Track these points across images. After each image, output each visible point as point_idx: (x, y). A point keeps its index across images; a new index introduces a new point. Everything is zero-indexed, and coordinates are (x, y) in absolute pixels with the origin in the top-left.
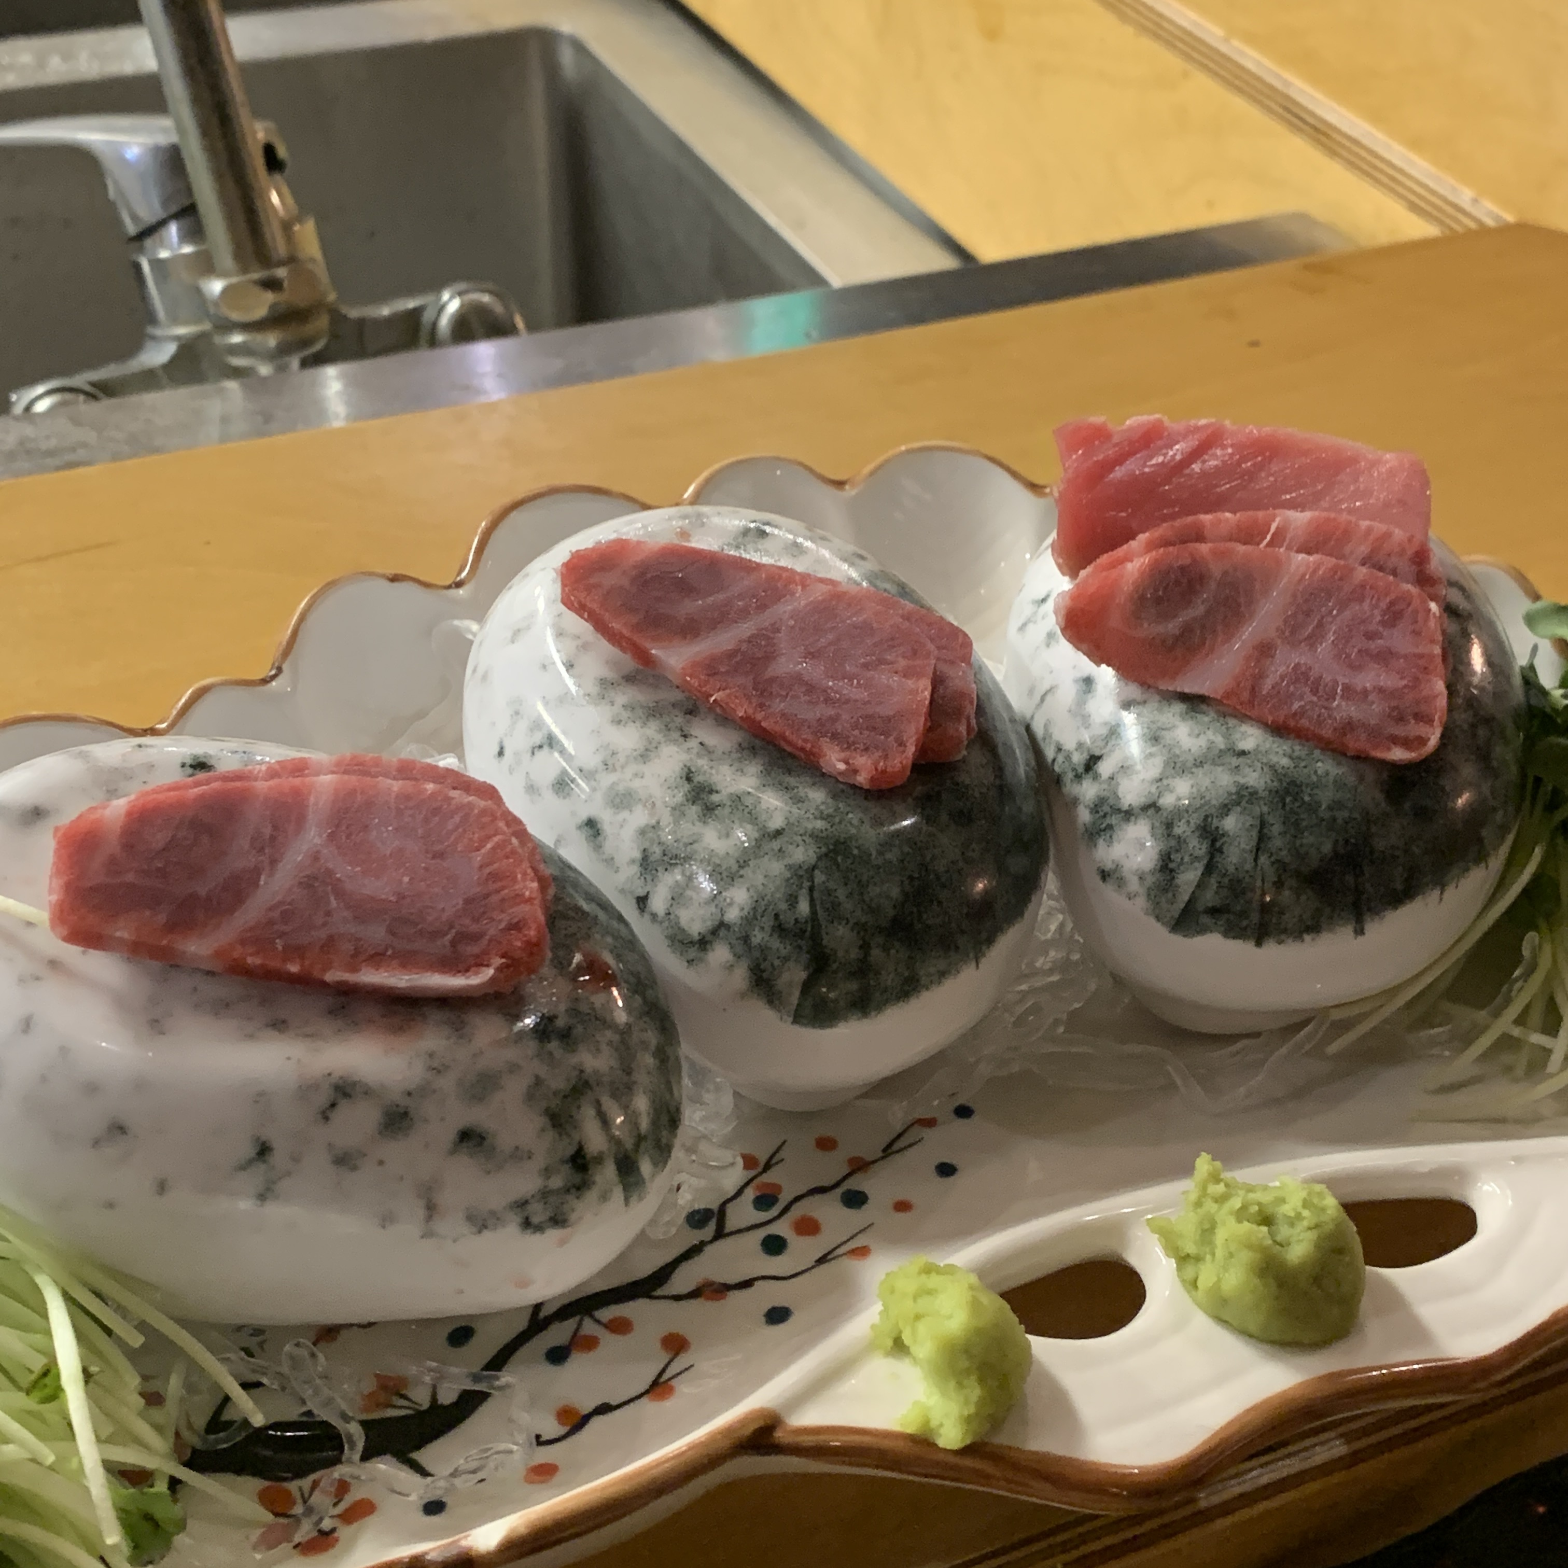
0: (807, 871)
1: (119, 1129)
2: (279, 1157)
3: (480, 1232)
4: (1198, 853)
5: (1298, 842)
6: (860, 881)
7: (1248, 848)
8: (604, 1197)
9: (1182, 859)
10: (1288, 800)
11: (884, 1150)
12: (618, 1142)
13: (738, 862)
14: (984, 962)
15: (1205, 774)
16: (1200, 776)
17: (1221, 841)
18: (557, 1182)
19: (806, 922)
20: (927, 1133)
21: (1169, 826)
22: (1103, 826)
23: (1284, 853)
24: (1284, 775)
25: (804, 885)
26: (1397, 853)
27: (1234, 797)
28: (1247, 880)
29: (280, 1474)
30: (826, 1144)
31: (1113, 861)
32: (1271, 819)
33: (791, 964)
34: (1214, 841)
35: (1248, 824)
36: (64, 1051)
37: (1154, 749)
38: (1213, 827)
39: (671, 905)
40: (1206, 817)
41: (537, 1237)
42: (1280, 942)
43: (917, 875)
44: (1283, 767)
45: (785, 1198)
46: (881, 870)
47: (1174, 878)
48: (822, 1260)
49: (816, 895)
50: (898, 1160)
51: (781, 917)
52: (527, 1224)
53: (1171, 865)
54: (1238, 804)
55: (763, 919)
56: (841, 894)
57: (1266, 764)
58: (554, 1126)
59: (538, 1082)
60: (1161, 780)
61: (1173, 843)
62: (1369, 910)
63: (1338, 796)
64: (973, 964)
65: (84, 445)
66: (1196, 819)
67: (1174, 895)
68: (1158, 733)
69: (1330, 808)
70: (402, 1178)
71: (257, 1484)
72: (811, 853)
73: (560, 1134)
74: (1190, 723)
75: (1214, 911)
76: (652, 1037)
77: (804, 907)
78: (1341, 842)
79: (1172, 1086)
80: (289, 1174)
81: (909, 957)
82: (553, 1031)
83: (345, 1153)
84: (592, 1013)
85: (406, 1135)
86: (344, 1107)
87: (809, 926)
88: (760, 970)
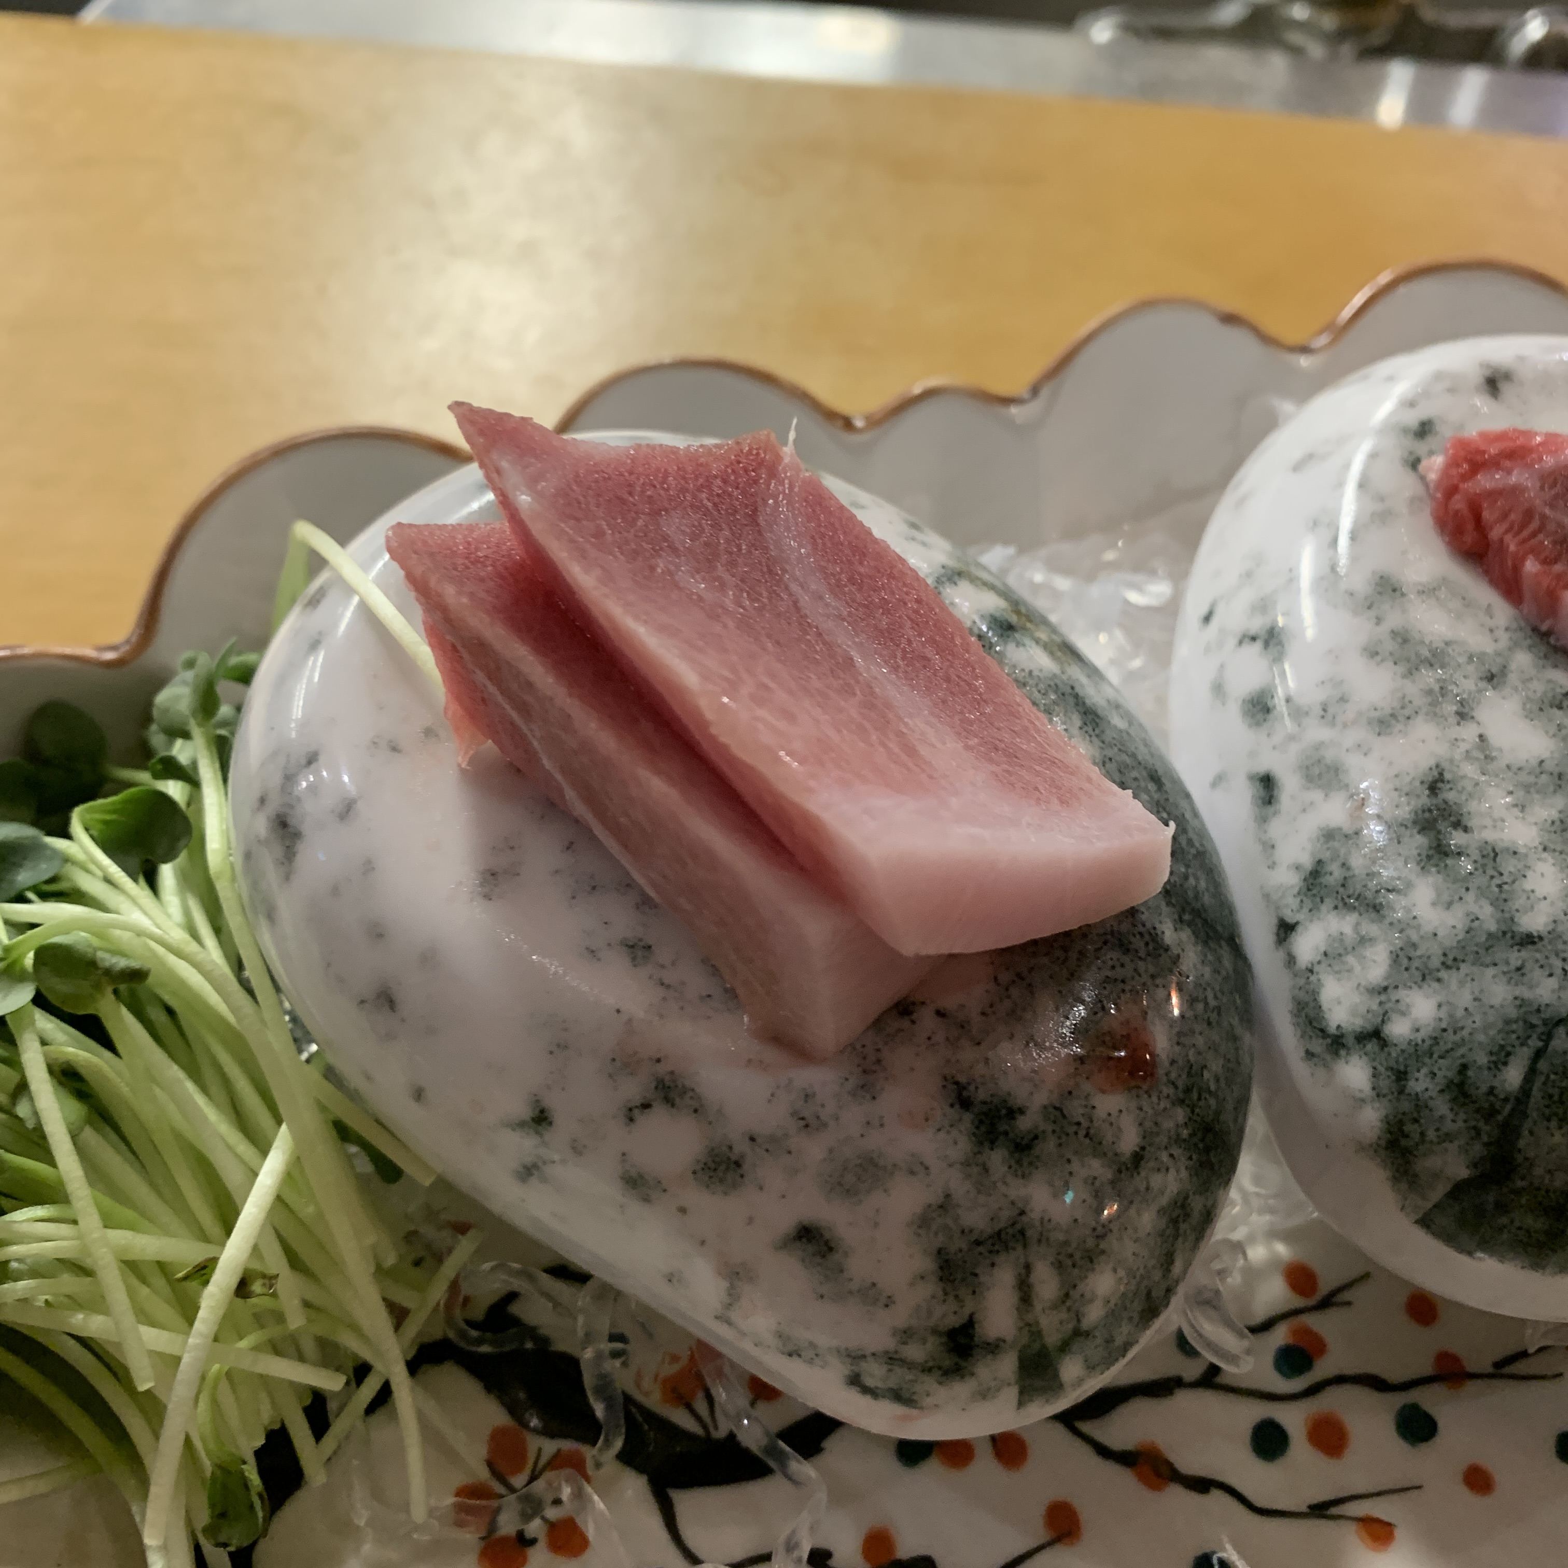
0: (1545, 1022)
1: (388, 1000)
2: (557, 1138)
3: (792, 1357)
8: (984, 1394)
11: (1498, 1365)
13: (1445, 955)
18: (915, 1352)
19: (1506, 1100)
25: (1530, 1042)
30: (1422, 1311)
33: (1452, 1147)
39: (1319, 962)
41: (867, 1399)
45: (1322, 1369)
48: (1320, 1510)
49: (1543, 1066)
51: (1470, 1073)
52: (855, 1380)
55: (1441, 1061)
59: (945, 1205)
70: (704, 1242)
73: (946, 1294)
76: (1172, 1182)
77: (1513, 1076)
80: (565, 1161)
82: (1006, 1133)
83: (641, 1176)
84: (1085, 1124)
85: (725, 1194)
86: (660, 1113)
87: (1508, 1107)
88: (1401, 1131)
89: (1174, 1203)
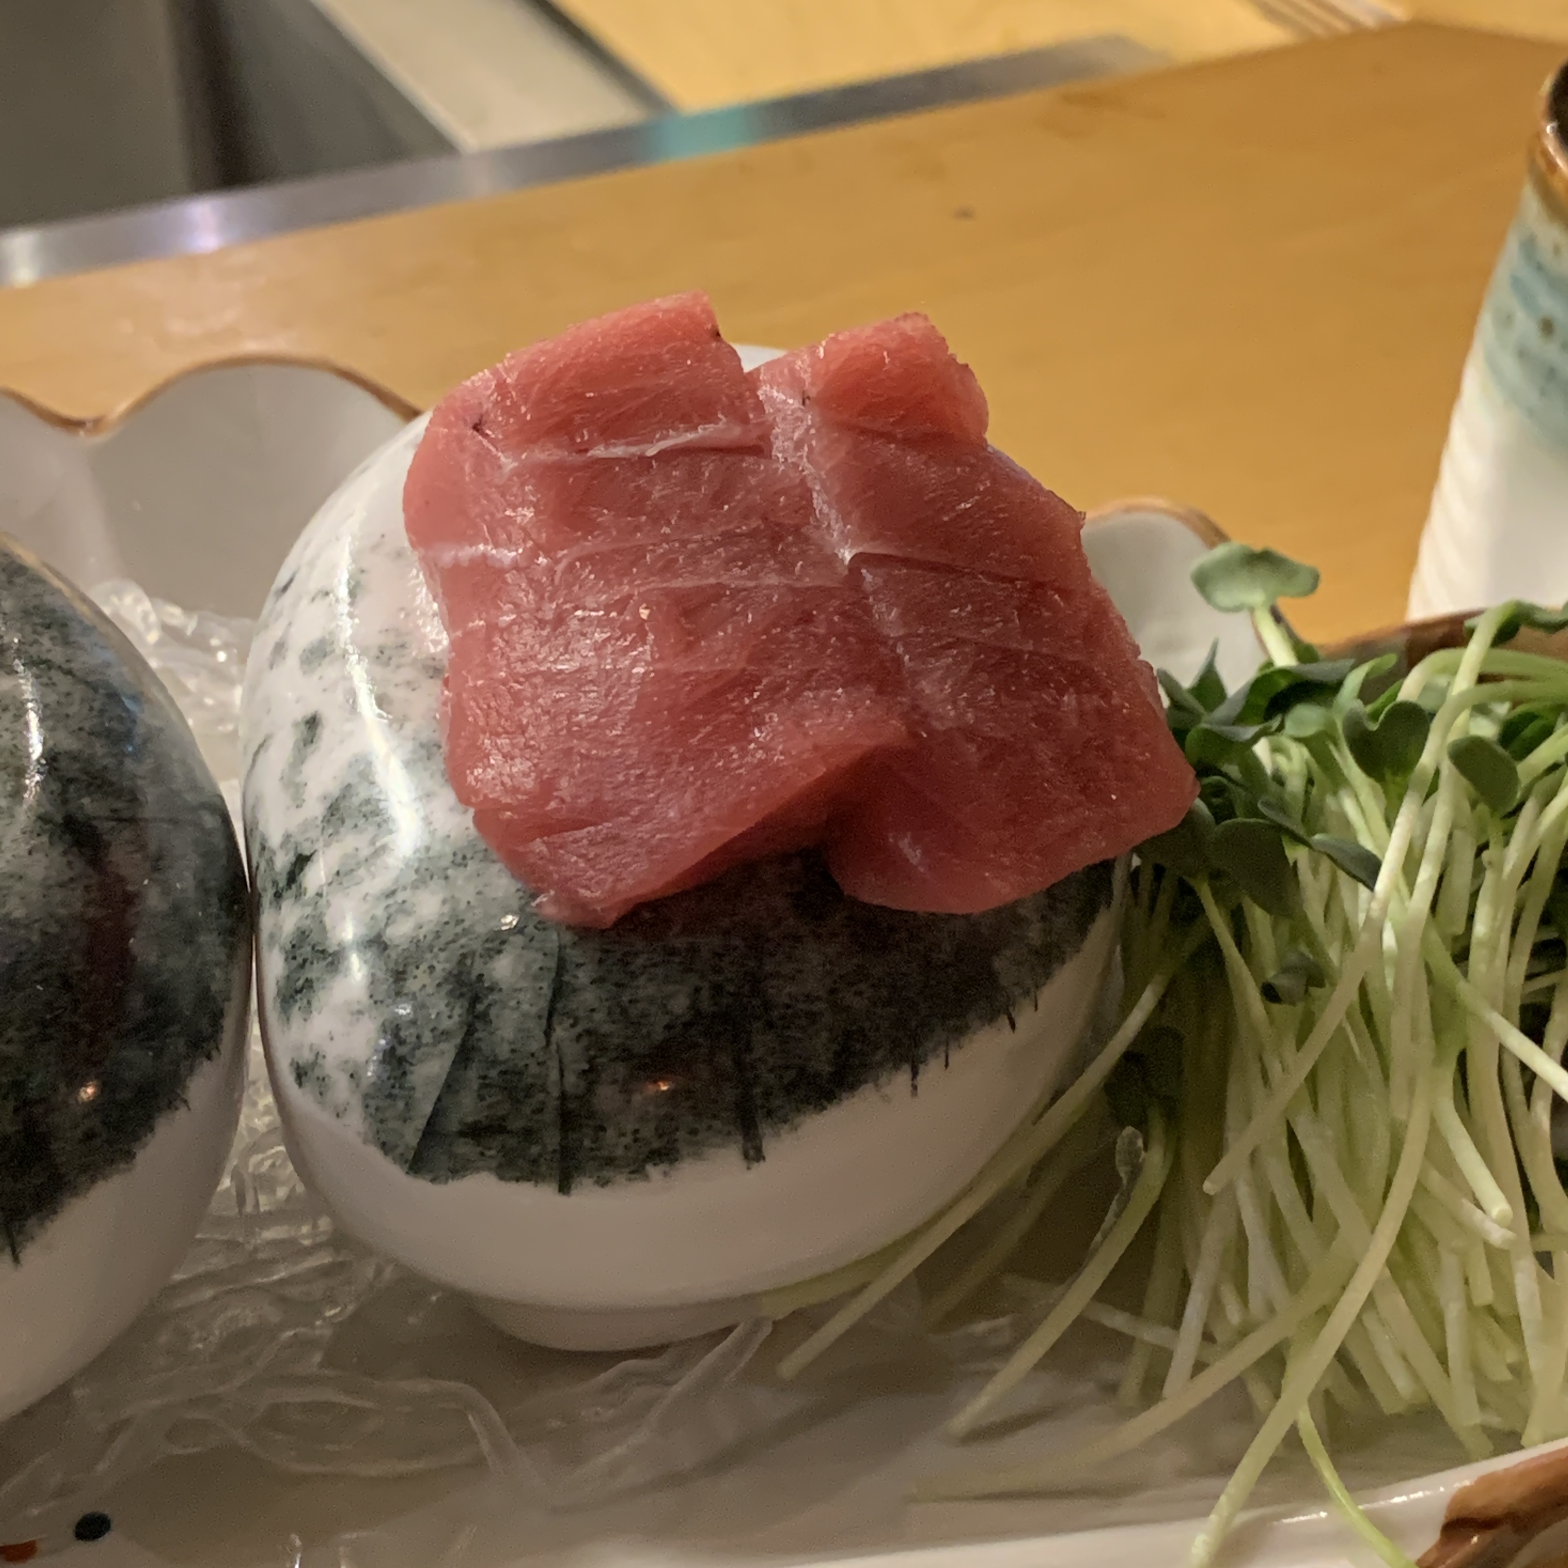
4: (446, 1024)
5: (625, 999)
7: (534, 1010)
9: (420, 1038)
14: (30, 1250)
15: (468, 879)
16: (460, 882)
17: (486, 1002)
21: (399, 975)
23: (600, 1017)
26: (819, 1006)
27: (514, 918)
28: (534, 1069)
31: (311, 1047)
32: (574, 955)
34: (475, 999)
35: (536, 967)
38: (475, 975)
40: (464, 956)
42: (603, 1183)
47: (404, 1074)
53: (402, 1051)
54: (521, 931)
60: (395, 894)
61: (404, 1008)
62: (769, 1113)
66: (444, 964)
67: (408, 1105)
75: (477, 1132)
78: (705, 994)
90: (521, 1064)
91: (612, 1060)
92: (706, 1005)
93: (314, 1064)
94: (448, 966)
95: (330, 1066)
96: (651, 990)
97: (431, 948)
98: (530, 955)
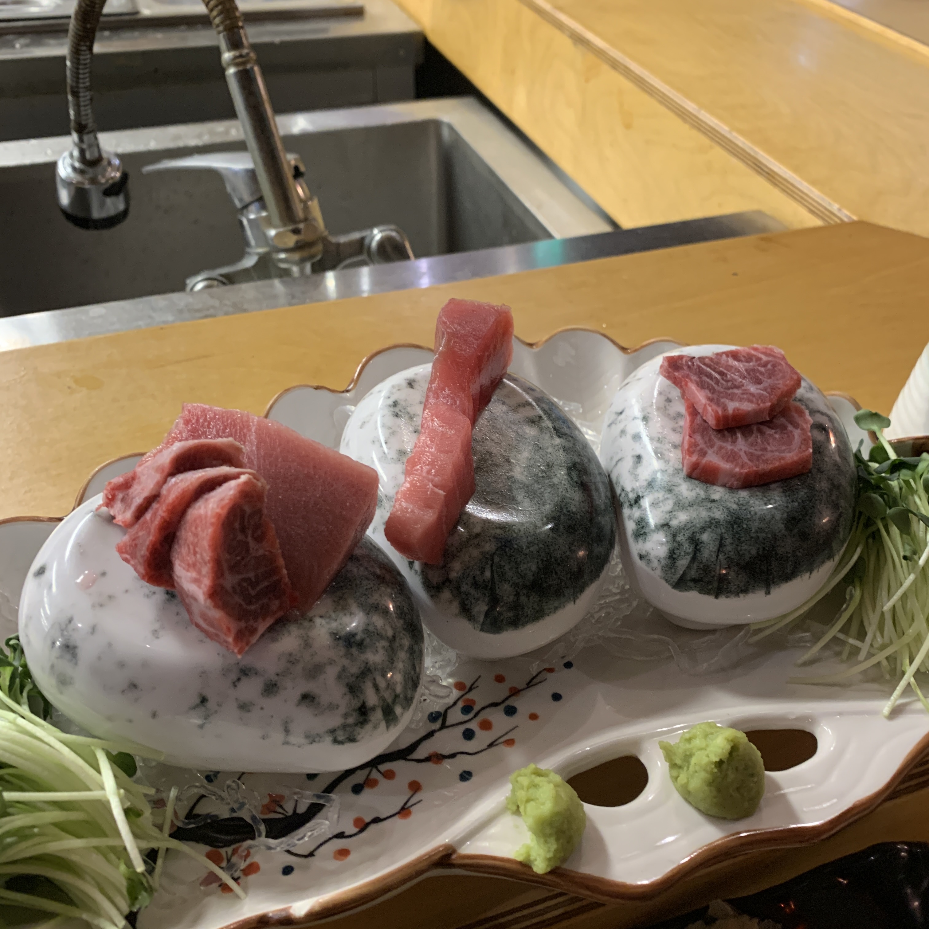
0: (490, 555)
1: (134, 686)
2: (211, 704)
3: (312, 743)
4: (688, 551)
5: (739, 549)
6: (516, 562)
7: (714, 550)
8: (375, 727)
9: (680, 553)
10: (735, 526)
11: (528, 684)
12: (384, 699)
14: (578, 601)
15: (694, 511)
16: (691, 511)
17: (700, 546)
18: (351, 720)
19: (489, 581)
20: (549, 676)
21: (674, 536)
22: (642, 533)
23: (732, 553)
24: (734, 514)
25: (488, 563)
26: (790, 555)
27: (708, 523)
28: (712, 566)
29: (217, 844)
30: (500, 679)
31: (646, 551)
32: (726, 536)
33: (480, 602)
34: (697, 545)
35: (714, 538)
36: (110, 645)
37: (669, 496)
38: (697, 538)
39: (424, 568)
40: (693, 533)
41: (341, 747)
42: (727, 597)
43: (545, 559)
44: (734, 510)
45: (476, 708)
46: (528, 556)
47: (675, 562)
48: (491, 745)
49: (494, 568)
50: (533, 691)
51: (477, 578)
52: (336, 741)
53: (674, 556)
54: (710, 527)
56: (507, 568)
57: (725, 507)
58: (350, 692)
59: (344, 669)
60: (671, 512)
61: (676, 545)
62: (774, 583)
63: (761, 525)
64: (572, 603)
65: (213, 307)
66: (688, 534)
67: (675, 571)
68: (672, 488)
69: (757, 532)
70: (272, 717)
71: (208, 848)
72: (493, 546)
73: (354, 696)
74: (688, 483)
75: (694, 580)
76: (406, 642)
77: (488, 574)
78: (761, 549)
79: (672, 656)
80: (216, 712)
81: (540, 601)
82: (354, 642)
83: (244, 704)
84: (375, 631)
85: (275, 696)
86: (244, 680)
87: (490, 583)
88: (465, 604)
89: (409, 648)
90: (709, 564)
91: (734, 566)
92: (761, 553)
93: (646, 556)
94: (689, 535)
95: (652, 557)
96: (746, 547)
97: (684, 529)
98: (712, 535)
